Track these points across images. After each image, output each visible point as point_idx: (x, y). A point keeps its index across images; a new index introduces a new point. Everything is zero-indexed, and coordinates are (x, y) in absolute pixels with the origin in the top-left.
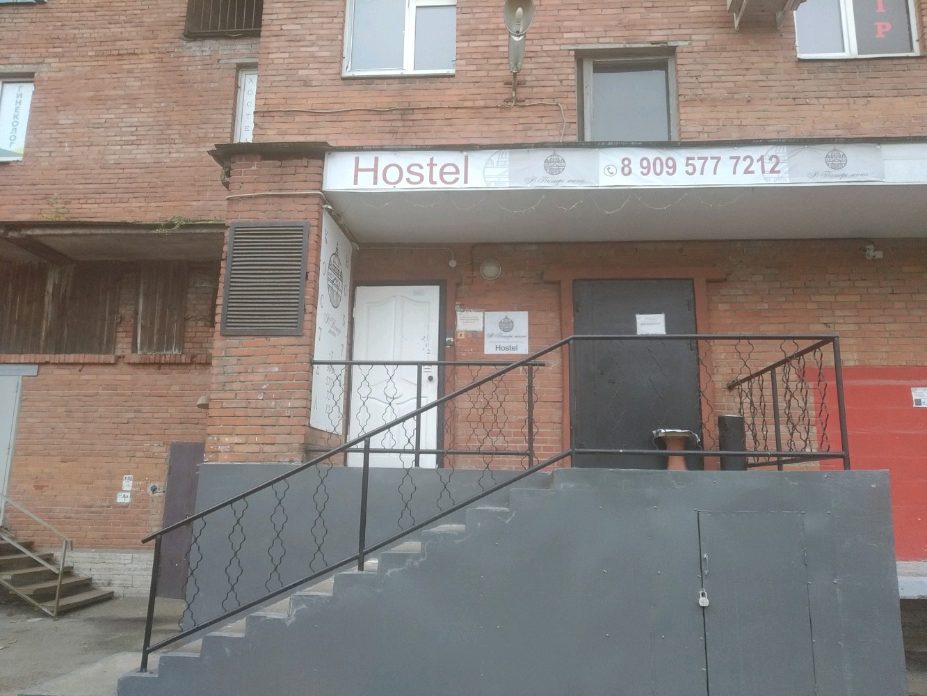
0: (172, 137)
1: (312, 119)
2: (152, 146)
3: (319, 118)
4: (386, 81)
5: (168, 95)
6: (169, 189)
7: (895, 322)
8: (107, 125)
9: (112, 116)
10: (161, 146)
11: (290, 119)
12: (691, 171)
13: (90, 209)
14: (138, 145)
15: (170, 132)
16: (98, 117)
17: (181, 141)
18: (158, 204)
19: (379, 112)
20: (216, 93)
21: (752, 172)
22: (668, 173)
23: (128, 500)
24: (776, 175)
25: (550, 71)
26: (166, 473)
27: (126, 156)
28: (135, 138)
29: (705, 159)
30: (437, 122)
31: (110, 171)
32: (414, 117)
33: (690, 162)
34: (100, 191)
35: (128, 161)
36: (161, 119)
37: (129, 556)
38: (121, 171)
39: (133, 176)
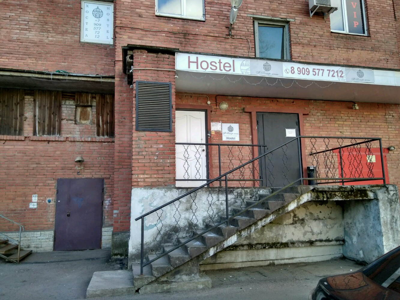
0: (49, 29)
1: (144, 33)
2: (37, 33)
3: (147, 33)
4: (176, 20)
5: (44, 7)
6: (49, 55)
7: (362, 132)
8: (10, 19)
9: (14, 14)
10: (42, 33)
11: (133, 31)
12: (314, 74)
13: (4, 61)
14: (30, 31)
15: (47, 26)
16: (5, 14)
17: (53, 32)
18: (43, 62)
19: (174, 33)
20: (71, 10)
21: (334, 76)
22: (307, 74)
23: (36, 207)
24: (342, 78)
25: (244, 25)
26: (56, 193)
27: (23, 36)
28: (27, 27)
29: (319, 70)
30: (199, 41)
31: (14, 43)
32: (189, 38)
33: (314, 70)
34: (9, 52)
35: (24, 39)
36: (42, 19)
37: (39, 233)
38: (21, 43)
39: (28, 46)
